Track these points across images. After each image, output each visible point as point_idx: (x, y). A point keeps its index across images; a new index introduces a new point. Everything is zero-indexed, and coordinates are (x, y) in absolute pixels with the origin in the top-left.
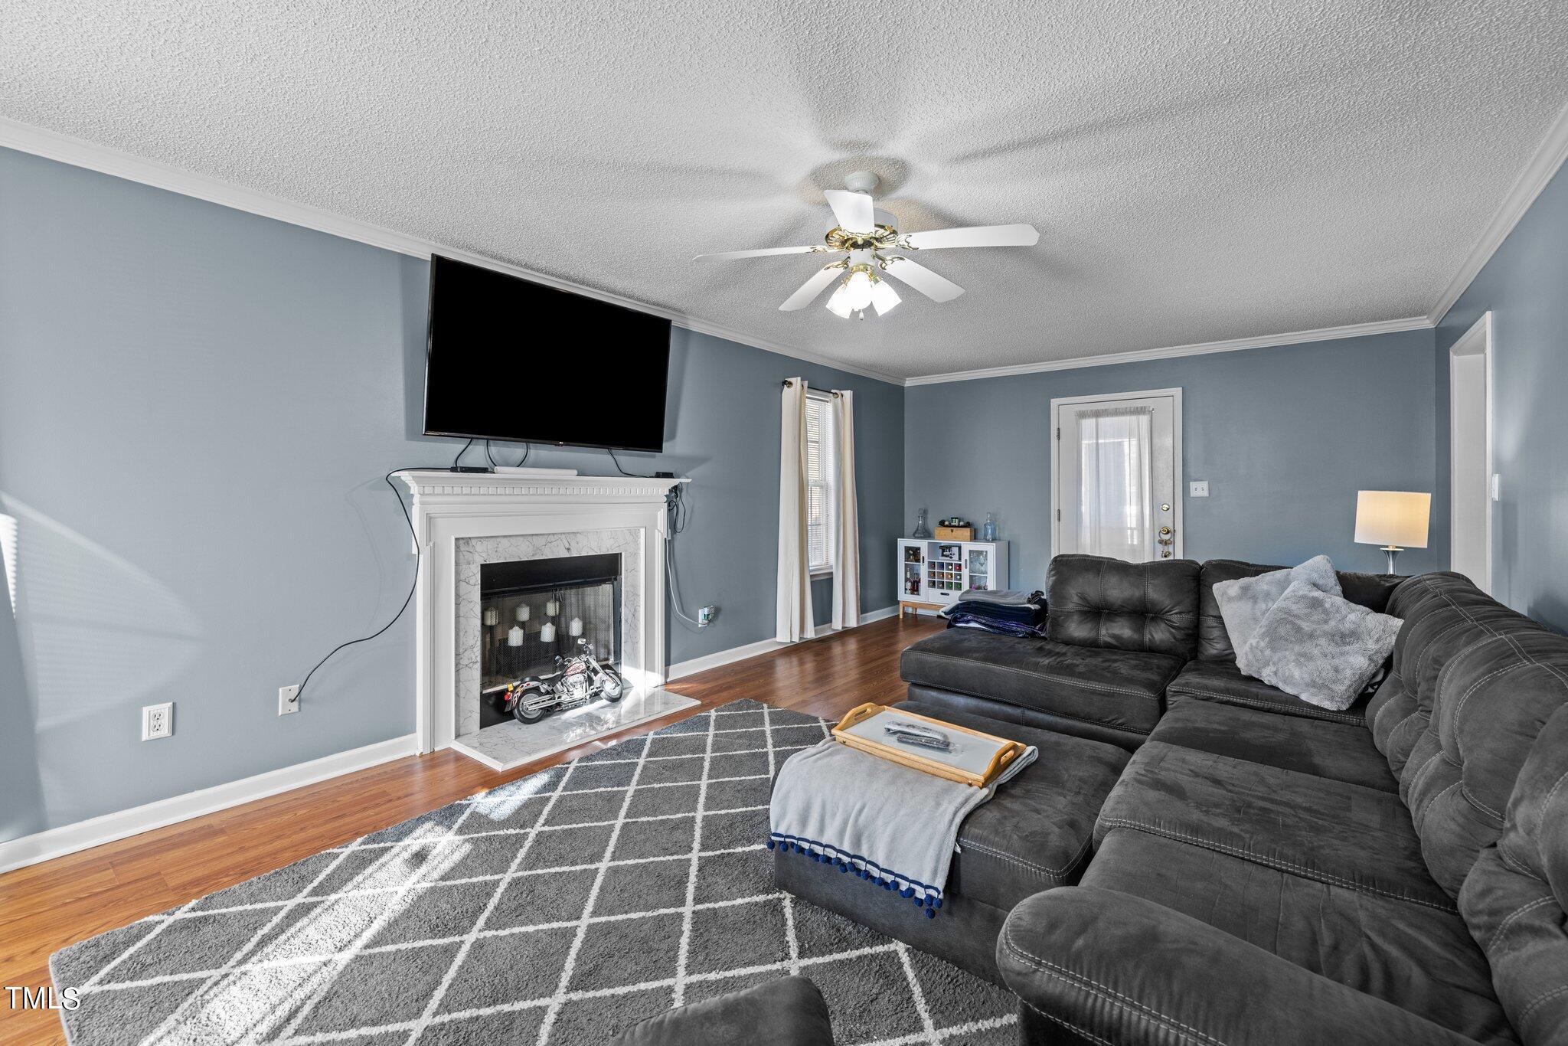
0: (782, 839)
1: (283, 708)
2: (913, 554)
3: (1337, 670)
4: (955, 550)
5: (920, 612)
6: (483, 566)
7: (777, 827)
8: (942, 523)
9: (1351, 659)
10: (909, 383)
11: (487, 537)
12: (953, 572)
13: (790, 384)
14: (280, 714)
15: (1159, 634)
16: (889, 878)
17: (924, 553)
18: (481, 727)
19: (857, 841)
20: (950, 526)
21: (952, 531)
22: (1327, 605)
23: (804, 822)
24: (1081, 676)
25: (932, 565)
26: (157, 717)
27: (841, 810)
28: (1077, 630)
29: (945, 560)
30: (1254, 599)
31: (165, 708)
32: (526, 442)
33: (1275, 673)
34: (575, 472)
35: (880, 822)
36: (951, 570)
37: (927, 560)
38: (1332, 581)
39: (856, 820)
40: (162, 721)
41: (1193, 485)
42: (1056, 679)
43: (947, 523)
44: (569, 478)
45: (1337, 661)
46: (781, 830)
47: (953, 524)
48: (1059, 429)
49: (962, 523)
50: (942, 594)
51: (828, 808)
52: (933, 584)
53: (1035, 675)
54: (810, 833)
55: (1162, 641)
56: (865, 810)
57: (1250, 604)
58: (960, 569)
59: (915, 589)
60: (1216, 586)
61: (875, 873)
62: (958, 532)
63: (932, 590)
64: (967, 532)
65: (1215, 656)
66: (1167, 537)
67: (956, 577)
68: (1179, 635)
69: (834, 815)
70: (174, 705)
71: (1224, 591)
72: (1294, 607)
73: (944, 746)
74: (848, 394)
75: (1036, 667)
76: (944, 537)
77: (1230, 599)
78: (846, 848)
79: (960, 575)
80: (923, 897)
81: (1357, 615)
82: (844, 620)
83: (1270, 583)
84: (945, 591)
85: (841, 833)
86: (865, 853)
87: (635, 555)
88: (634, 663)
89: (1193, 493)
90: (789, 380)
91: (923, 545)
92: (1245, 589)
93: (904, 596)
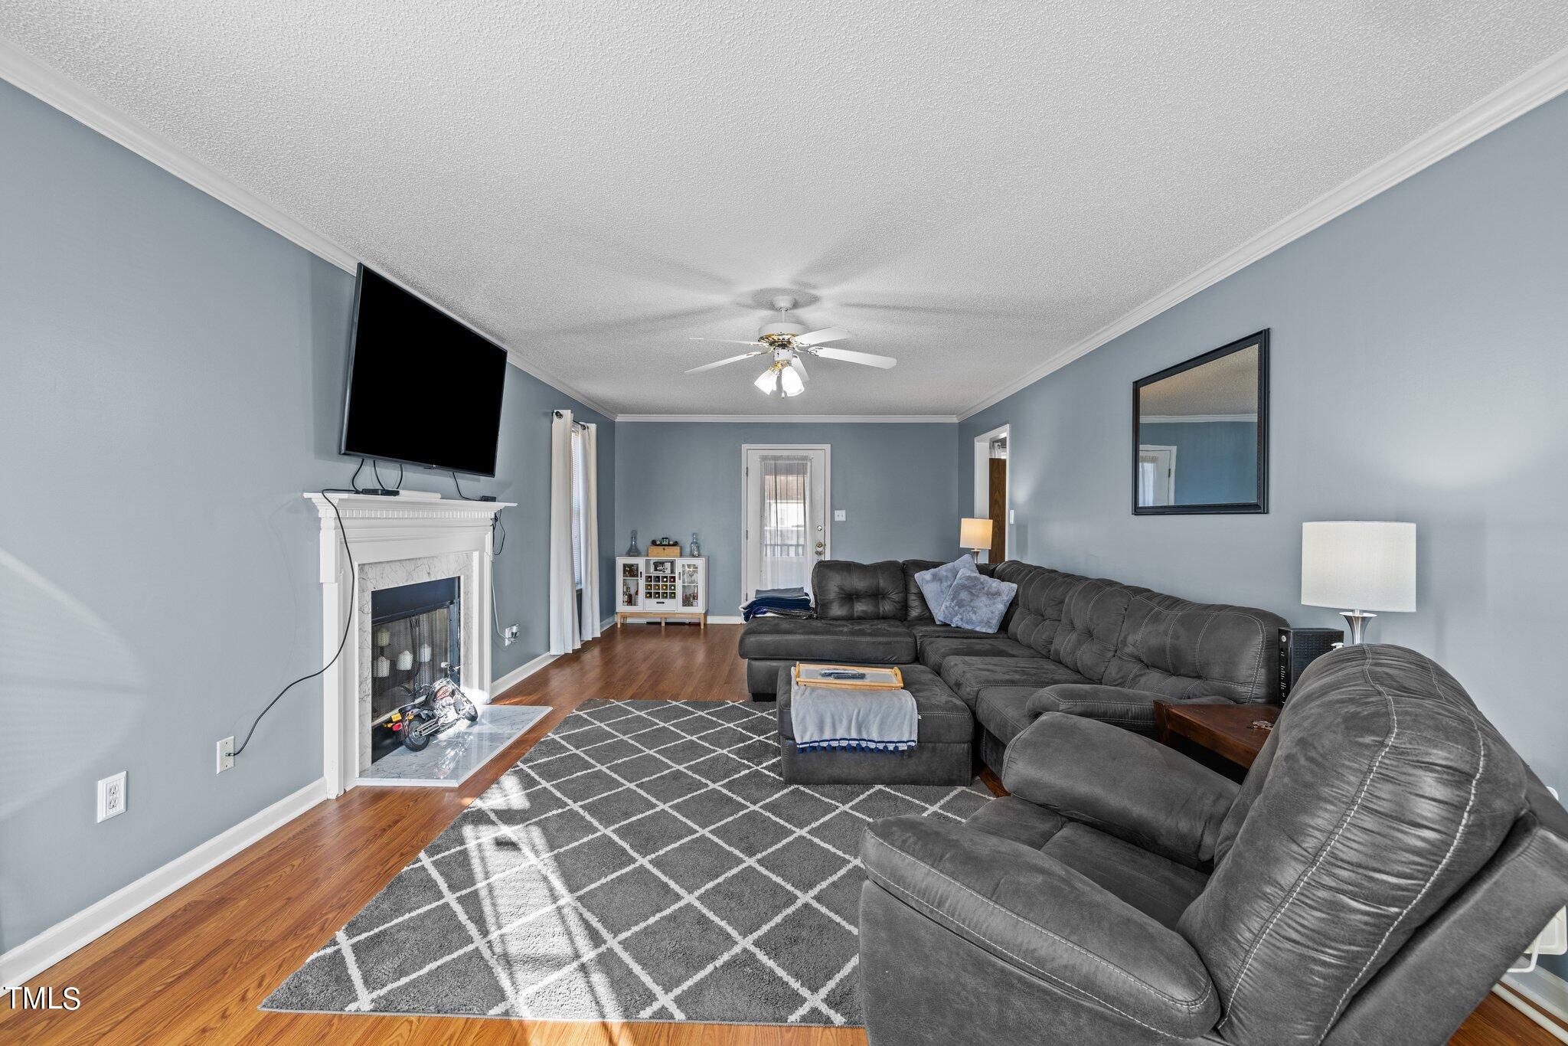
0: (808, 745)
1: (221, 764)
2: (631, 571)
3: (992, 613)
4: (668, 565)
5: (629, 621)
6: (373, 593)
7: (802, 738)
8: (654, 543)
9: (998, 606)
10: (620, 418)
11: (376, 563)
12: (668, 584)
13: (559, 415)
14: (218, 771)
15: (887, 607)
16: (881, 746)
17: (642, 568)
18: (372, 763)
19: (859, 730)
20: (660, 545)
21: (664, 549)
22: (982, 580)
23: (821, 729)
24: (870, 635)
25: (649, 578)
26: (112, 791)
27: (845, 716)
28: (836, 610)
29: (660, 574)
30: (940, 580)
31: (119, 779)
32: (400, 462)
33: (962, 619)
34: (439, 496)
35: (872, 716)
36: (667, 581)
37: (644, 575)
38: (975, 568)
39: (857, 719)
40: (118, 795)
41: (837, 513)
42: (857, 639)
43: (658, 543)
44: (434, 501)
45: (992, 608)
46: (806, 739)
47: (665, 543)
48: (747, 468)
49: (671, 543)
50: (658, 603)
51: (836, 717)
52: (649, 595)
53: (844, 638)
54: (827, 735)
55: (889, 611)
56: (861, 712)
57: (939, 584)
58: (674, 581)
59: (630, 600)
60: (917, 576)
61: (872, 746)
62: (669, 550)
63: (649, 600)
64: (677, 550)
65: (917, 617)
66: (820, 549)
67: (670, 588)
68: (898, 606)
69: (841, 721)
70: (127, 772)
71: (922, 577)
72: (966, 582)
73: (862, 676)
74: (593, 427)
75: (841, 633)
76: (658, 554)
77: (927, 582)
78: (854, 735)
79: (674, 586)
80: (906, 748)
81: (995, 584)
82: (593, 633)
83: (946, 571)
84: (661, 600)
85: (849, 729)
86: (865, 736)
87: (469, 578)
88: (469, 684)
89: (837, 519)
90: (561, 411)
91: (640, 562)
92: (934, 576)
93: (621, 607)
